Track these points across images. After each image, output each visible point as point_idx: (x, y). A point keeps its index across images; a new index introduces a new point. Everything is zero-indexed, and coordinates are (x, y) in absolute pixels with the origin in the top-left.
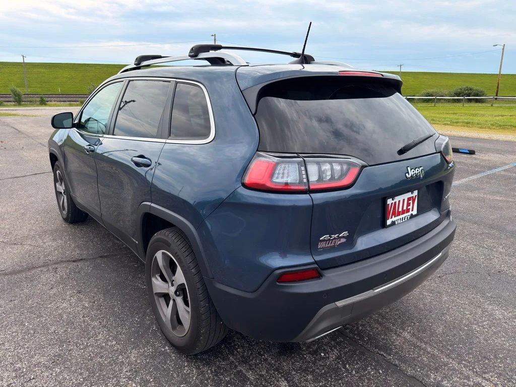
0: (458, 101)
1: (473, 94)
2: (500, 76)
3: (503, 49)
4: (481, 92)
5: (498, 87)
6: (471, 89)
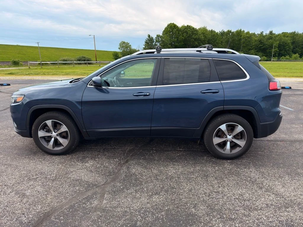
0: (80, 64)
1: (86, 60)
2: (95, 51)
3: (94, 38)
4: (90, 59)
5: (96, 57)
6: (85, 58)
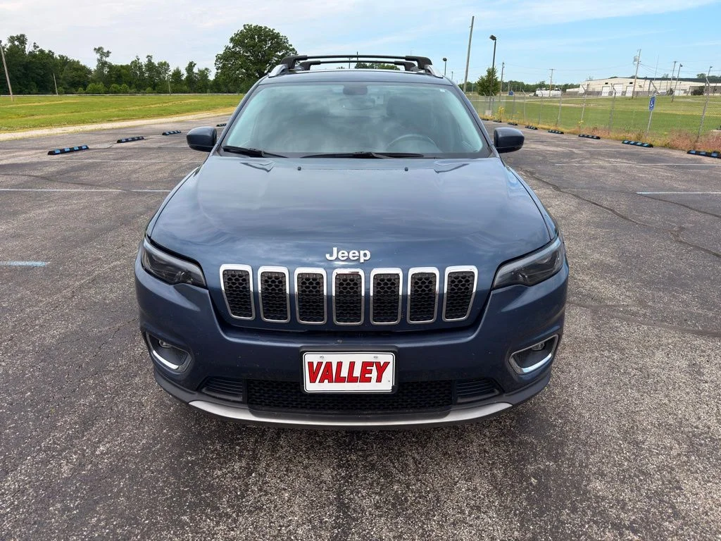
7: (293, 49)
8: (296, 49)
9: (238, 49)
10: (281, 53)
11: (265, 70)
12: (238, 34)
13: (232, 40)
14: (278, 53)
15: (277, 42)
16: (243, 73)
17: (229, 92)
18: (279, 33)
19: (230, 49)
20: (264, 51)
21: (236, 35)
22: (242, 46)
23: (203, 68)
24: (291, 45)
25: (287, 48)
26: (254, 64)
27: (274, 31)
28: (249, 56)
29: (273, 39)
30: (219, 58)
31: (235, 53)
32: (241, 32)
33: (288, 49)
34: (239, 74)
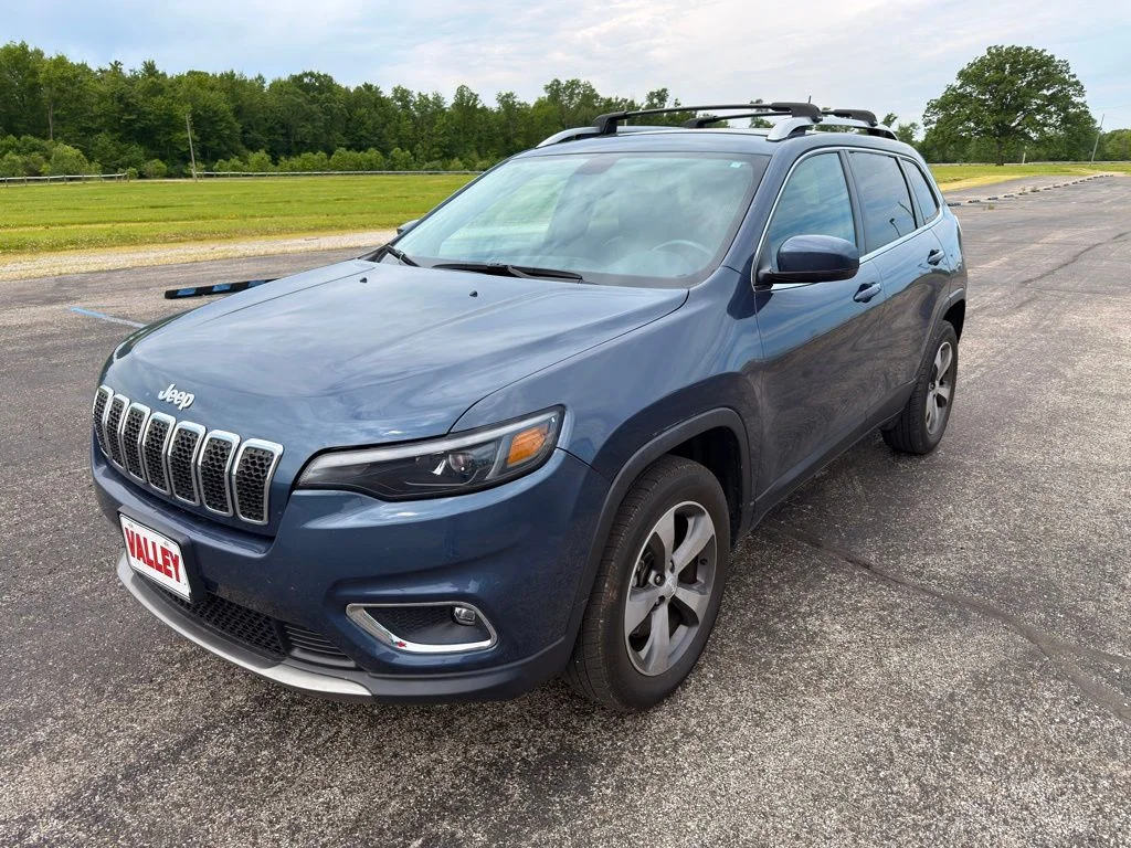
7: (1077, 83)
8: (1082, 83)
9: (969, 90)
10: (1051, 92)
11: (1013, 121)
12: (975, 64)
13: (962, 74)
14: (1045, 92)
15: (1047, 73)
16: (969, 129)
17: (945, 161)
18: (1052, 57)
19: (954, 90)
20: (1018, 90)
21: (970, 66)
22: (979, 84)
23: (906, 123)
24: (1074, 76)
25: (1064, 82)
26: (993, 112)
27: (1044, 54)
28: (986, 100)
29: (1038, 67)
30: (933, 106)
31: (963, 96)
32: (980, 61)
33: (1066, 82)
34: (962, 131)
